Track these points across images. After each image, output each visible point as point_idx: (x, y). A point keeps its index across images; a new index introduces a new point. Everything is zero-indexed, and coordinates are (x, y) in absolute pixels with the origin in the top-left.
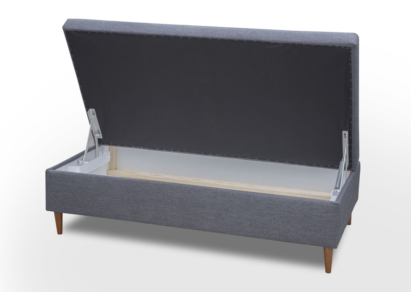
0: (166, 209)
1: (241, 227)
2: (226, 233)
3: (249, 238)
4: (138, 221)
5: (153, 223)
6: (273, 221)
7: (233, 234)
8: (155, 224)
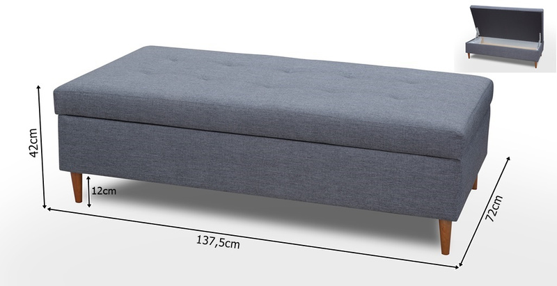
0: (224, 169)
1: (326, 192)
2: (306, 201)
3: (337, 207)
4: (186, 185)
5: (205, 188)
6: (370, 185)
7: (316, 203)
8: (209, 188)
